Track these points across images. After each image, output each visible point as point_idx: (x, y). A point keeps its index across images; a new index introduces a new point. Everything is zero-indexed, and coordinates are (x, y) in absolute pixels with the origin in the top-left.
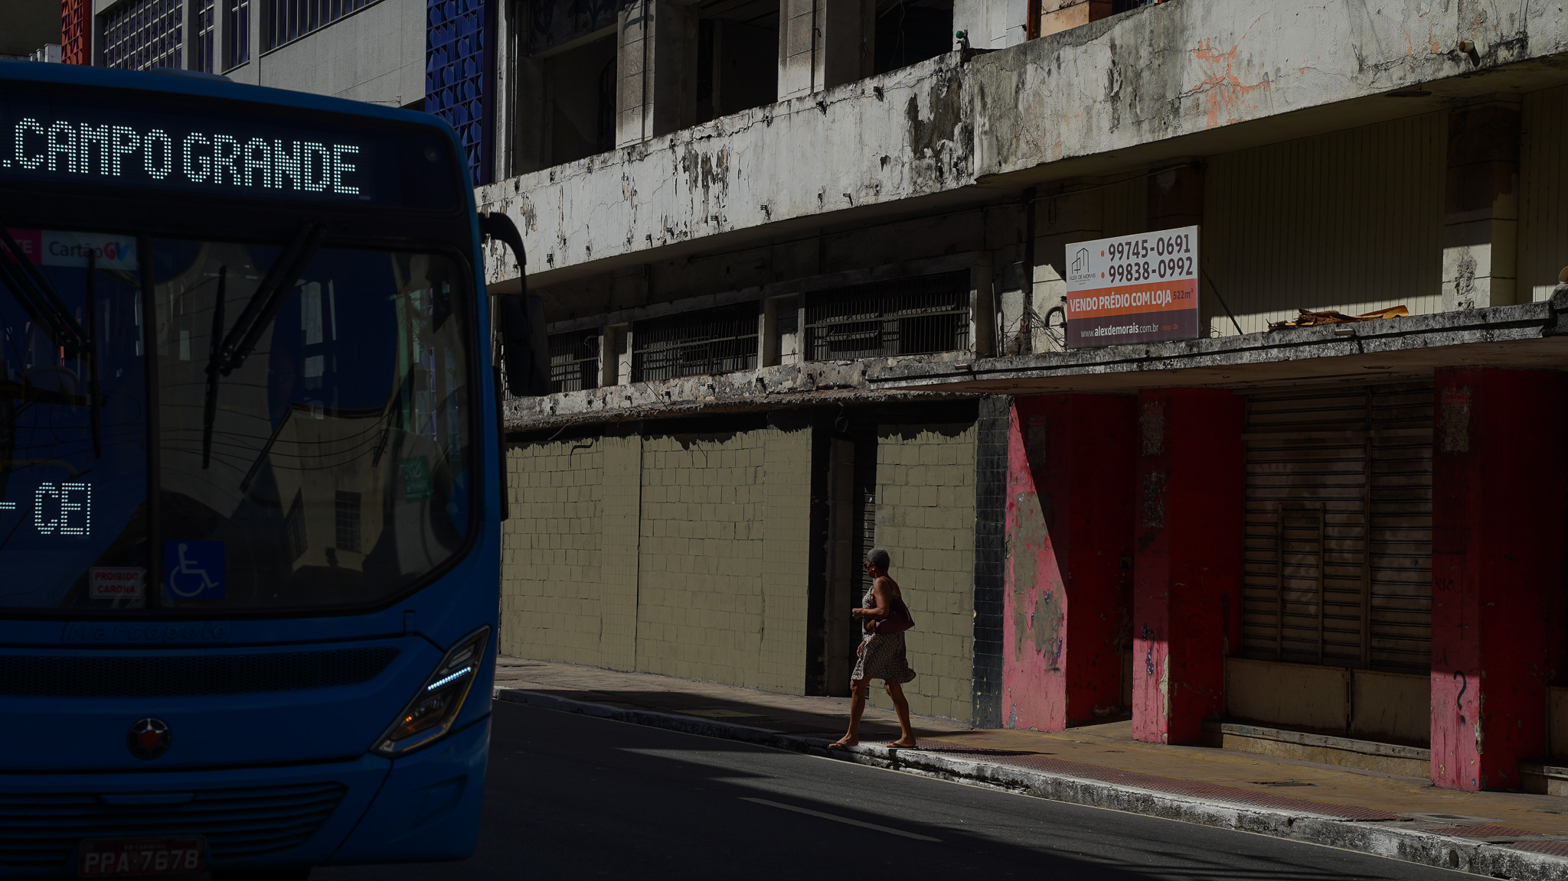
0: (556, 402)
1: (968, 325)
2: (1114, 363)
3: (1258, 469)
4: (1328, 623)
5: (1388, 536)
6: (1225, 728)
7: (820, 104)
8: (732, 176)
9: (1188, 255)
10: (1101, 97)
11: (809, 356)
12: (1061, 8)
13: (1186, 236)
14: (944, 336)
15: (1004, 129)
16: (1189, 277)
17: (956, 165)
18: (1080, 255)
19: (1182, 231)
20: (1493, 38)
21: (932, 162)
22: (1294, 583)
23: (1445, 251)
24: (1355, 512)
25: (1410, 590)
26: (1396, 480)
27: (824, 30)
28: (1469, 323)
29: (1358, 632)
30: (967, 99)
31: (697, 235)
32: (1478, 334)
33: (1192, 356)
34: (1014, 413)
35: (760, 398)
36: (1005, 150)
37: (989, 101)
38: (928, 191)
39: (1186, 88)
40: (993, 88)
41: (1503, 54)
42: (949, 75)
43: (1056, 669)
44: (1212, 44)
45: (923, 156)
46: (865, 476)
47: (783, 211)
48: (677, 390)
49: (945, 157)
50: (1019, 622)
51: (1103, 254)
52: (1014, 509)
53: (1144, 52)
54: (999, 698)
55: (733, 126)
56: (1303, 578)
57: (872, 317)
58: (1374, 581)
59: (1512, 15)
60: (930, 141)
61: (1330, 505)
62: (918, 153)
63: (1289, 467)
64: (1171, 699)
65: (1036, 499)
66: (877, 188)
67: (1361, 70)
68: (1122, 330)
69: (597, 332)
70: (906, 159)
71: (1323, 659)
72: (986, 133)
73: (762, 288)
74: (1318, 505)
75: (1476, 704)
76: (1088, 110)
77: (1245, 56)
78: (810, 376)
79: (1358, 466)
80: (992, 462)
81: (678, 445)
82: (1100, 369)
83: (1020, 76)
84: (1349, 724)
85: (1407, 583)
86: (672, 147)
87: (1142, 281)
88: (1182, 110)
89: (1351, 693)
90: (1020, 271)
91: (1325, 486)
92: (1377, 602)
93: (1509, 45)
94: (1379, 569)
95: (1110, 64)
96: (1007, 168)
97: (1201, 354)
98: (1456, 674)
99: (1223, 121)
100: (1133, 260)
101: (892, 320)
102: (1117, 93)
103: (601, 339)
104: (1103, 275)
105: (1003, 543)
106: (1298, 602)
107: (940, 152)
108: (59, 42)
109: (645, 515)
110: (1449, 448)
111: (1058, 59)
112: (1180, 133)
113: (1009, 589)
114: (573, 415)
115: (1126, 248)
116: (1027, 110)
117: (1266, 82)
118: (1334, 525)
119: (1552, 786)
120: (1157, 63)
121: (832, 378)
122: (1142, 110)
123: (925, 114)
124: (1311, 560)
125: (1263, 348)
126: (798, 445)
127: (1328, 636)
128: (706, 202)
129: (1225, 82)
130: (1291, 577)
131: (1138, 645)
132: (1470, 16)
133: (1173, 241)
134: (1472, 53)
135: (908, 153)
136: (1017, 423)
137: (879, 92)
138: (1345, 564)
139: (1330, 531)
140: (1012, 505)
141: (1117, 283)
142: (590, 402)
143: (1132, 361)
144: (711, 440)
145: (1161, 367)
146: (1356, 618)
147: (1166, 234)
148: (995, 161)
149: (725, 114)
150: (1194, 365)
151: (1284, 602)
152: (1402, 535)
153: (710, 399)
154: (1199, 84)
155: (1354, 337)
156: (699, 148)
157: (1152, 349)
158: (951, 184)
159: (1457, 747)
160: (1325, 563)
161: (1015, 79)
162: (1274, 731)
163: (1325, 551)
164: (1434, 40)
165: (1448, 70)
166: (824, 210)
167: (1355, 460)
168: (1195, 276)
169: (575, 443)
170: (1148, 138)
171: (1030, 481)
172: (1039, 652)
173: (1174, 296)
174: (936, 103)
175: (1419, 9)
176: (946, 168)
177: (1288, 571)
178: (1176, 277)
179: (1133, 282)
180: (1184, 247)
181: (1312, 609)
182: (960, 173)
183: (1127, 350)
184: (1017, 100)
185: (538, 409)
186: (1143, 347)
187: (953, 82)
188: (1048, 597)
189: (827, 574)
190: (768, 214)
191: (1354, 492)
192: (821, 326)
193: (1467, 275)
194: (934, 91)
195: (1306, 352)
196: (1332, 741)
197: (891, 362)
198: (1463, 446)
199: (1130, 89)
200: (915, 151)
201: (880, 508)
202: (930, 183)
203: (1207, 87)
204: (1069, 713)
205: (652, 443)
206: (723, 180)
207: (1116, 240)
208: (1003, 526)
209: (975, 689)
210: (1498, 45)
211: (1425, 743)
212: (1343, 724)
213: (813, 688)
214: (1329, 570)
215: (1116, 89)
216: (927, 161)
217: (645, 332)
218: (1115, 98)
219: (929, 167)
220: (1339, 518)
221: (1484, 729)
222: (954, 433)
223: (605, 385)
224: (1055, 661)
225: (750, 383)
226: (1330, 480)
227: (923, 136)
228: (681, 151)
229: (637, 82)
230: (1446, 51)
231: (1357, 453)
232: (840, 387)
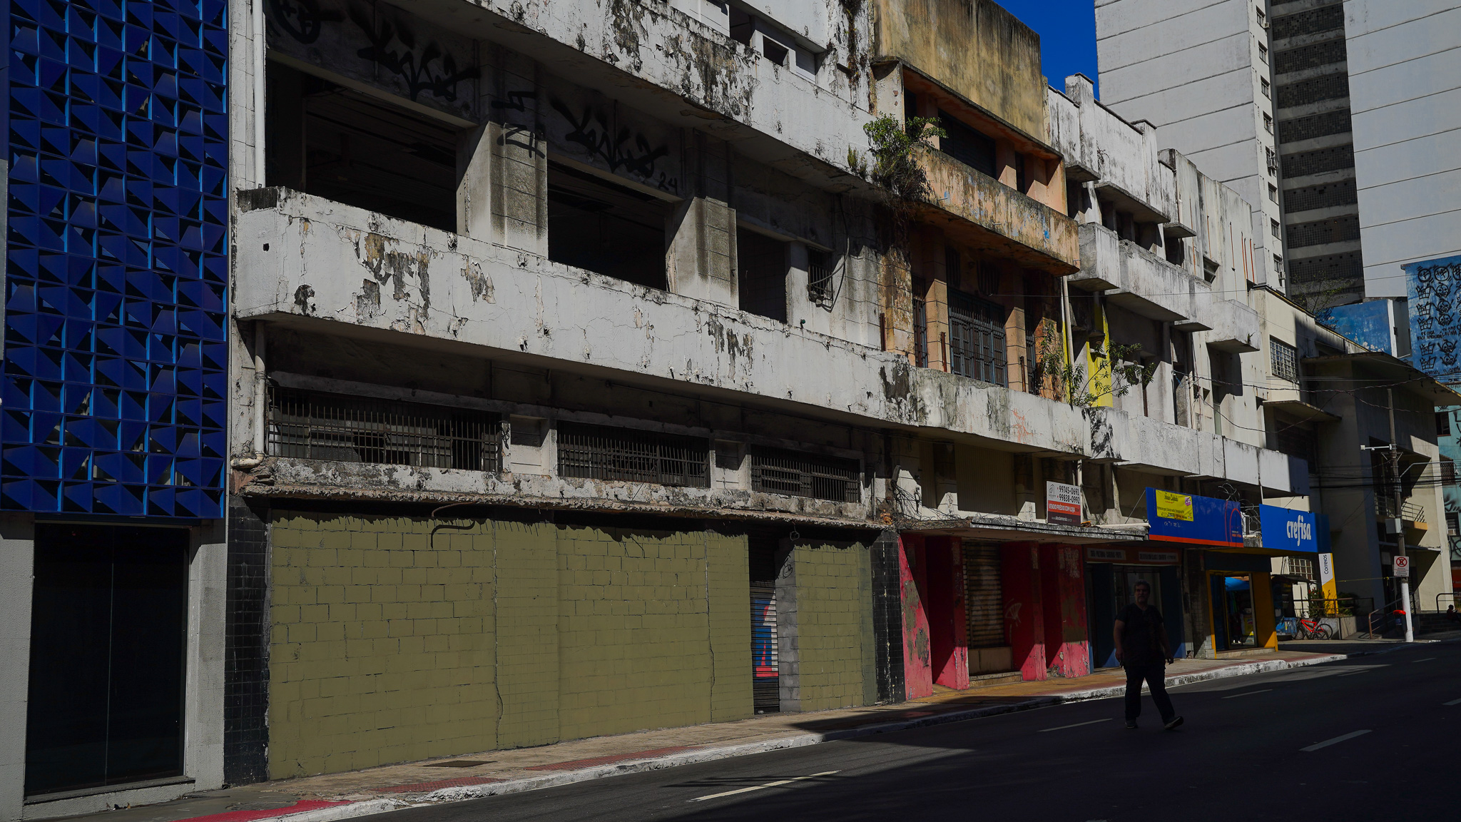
8: (757, 356)
10: (986, 414)
11: (753, 487)
12: (904, 351)
15: (950, 410)
16: (1079, 504)
17: (908, 413)
19: (1076, 487)
20: (1078, 446)
21: (896, 407)
27: (736, 273)
30: (912, 383)
31: (724, 386)
33: (1081, 533)
34: (900, 541)
36: (951, 419)
38: (894, 421)
39: (1011, 424)
41: (1080, 452)
42: (902, 366)
43: (929, 665)
44: (1018, 412)
45: (891, 402)
47: (801, 397)
49: (902, 406)
50: (910, 646)
51: (1058, 489)
52: (904, 589)
53: (997, 403)
54: (904, 684)
55: (756, 323)
59: (1081, 441)
60: (894, 395)
62: (888, 398)
65: (913, 584)
66: (865, 408)
67: (1053, 441)
68: (1064, 519)
70: (881, 399)
73: (711, 431)
76: (981, 417)
77: (1026, 421)
78: (761, 501)
80: (892, 565)
81: (608, 537)
83: (957, 389)
86: (695, 310)
88: (1010, 431)
90: (883, 468)
95: (987, 402)
96: (951, 428)
99: (1022, 441)
100: (1065, 493)
102: (990, 415)
103: (506, 425)
104: (1058, 497)
105: (901, 607)
107: (900, 403)
112: (1010, 441)
113: (905, 629)
115: (1063, 489)
116: (960, 406)
120: (1002, 409)
121: (777, 506)
122: (998, 426)
123: (889, 379)
126: (736, 545)
128: (732, 365)
129: (1021, 426)
133: (1075, 490)
134: (1075, 448)
135: (882, 396)
136: (902, 545)
137: (861, 355)
140: (903, 587)
141: (1061, 501)
142: (490, 485)
143: (1066, 531)
144: (649, 536)
145: (1074, 535)
147: (1073, 487)
148: (947, 423)
150: (1082, 536)
153: (666, 504)
154: (1015, 424)
156: (725, 323)
157: (1072, 528)
158: (905, 421)
159: (1041, 667)
161: (955, 389)
165: (1071, 451)
166: (832, 407)
169: (439, 522)
170: (1001, 438)
171: (910, 575)
172: (920, 658)
173: (1075, 510)
174: (896, 377)
175: (1064, 429)
176: (903, 413)
178: (1076, 503)
179: (1065, 502)
180: (1077, 493)
182: (910, 418)
183: (1066, 527)
187: (906, 371)
188: (922, 632)
190: (790, 395)
194: (897, 371)
199: (994, 416)
200: (886, 397)
203: (1016, 427)
206: (748, 355)
208: (900, 598)
210: (1079, 449)
215: (990, 413)
216: (893, 405)
217: (567, 433)
218: (990, 417)
219: (894, 408)
222: (843, 547)
224: (926, 662)
225: (704, 497)
227: (890, 391)
228: (704, 317)
229: (529, 202)
232: (781, 511)
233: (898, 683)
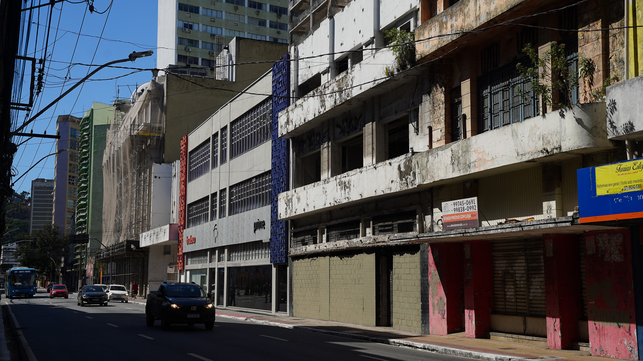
0: (306, 248)
1: (416, 225)
2: (456, 234)
3: (496, 262)
4: (518, 304)
5: (533, 280)
6: (491, 333)
7: (375, 167)
8: (352, 187)
9: (475, 205)
10: (449, 164)
11: (374, 234)
12: (438, 141)
13: (474, 200)
14: (409, 228)
15: (424, 172)
16: (475, 211)
17: (411, 182)
18: (446, 205)
19: (473, 198)
20: (552, 147)
21: (405, 182)
22: (508, 293)
23: (543, 203)
24: (524, 273)
25: (540, 295)
26: (534, 265)
27: (375, 148)
28: (551, 222)
29: (526, 306)
30: (414, 165)
31: (343, 203)
32: (554, 225)
33: (477, 232)
34: (430, 248)
35: (361, 245)
36: (424, 178)
37: (419, 165)
38: (404, 189)
39: (472, 161)
40: (421, 162)
41: (555, 151)
42: (409, 159)
43: (444, 318)
44: (478, 149)
45: (402, 180)
46: (390, 266)
47: (366, 196)
48: (338, 244)
49: (408, 180)
50: (433, 305)
51: (452, 205)
52: (431, 274)
53: (460, 152)
54: (429, 326)
55: (352, 174)
56: (510, 292)
57: (390, 223)
58: (529, 292)
59: (557, 141)
60: (404, 176)
61: (517, 272)
62: (401, 180)
63: (505, 261)
64: (476, 326)
65: (437, 271)
66: (391, 189)
67: (518, 155)
68: (458, 225)
69: (317, 229)
70: (398, 181)
71: (516, 314)
72: (419, 174)
73: (361, 216)
74: (513, 272)
75: (559, 326)
76: (446, 167)
77: (487, 152)
78: (374, 239)
79: (524, 261)
80: (424, 262)
81: (339, 259)
82: (452, 236)
83: (427, 158)
84: (525, 332)
85: (539, 293)
86: (336, 179)
87: (463, 212)
88: (471, 168)
89: (525, 323)
90: (430, 210)
91: (515, 266)
92: (530, 298)
93: (556, 149)
94: (531, 289)
95: (451, 155)
96: (425, 183)
97: (479, 231)
98: (553, 317)
99: (482, 169)
100: (460, 206)
101: (396, 224)
102: (454, 162)
103: (318, 231)
104: (452, 211)
105: (428, 284)
106: (509, 298)
107: (407, 179)
108: (179, 159)
109: (331, 278)
110: (548, 256)
111: (437, 154)
112: (471, 173)
113: (430, 296)
114: (311, 251)
115: (458, 203)
116: (430, 167)
117: (493, 159)
118: (518, 277)
119: (581, 348)
120: (464, 154)
121: (380, 240)
122: (460, 167)
123: (403, 169)
124: (512, 287)
125: (496, 229)
126: (372, 258)
127: (518, 307)
128: (345, 194)
129: (482, 159)
130: (507, 292)
131: (466, 311)
132: (546, 141)
133: (470, 201)
134: (547, 151)
135: (399, 179)
136: (430, 251)
137: (390, 164)
138: (521, 288)
139: (517, 279)
140: (430, 273)
141: (456, 213)
142: (315, 248)
143: (461, 233)
144: (348, 257)
145: (469, 235)
146: (525, 302)
147: (468, 199)
148: (422, 181)
149: (349, 171)
150: (478, 234)
151: (505, 298)
152: (536, 280)
153: (348, 246)
154: (475, 160)
155: (520, 226)
156: (343, 180)
157: (466, 230)
158: (410, 187)
159: (554, 338)
160: (516, 288)
162: (504, 334)
163: (516, 284)
164: (536, 148)
165: (541, 155)
166: (377, 195)
167: (523, 259)
168: (477, 210)
169: (312, 259)
170: (462, 174)
171: (435, 267)
172: (439, 313)
173: (472, 216)
174: (405, 166)
175: (532, 140)
176: (409, 183)
177: (506, 290)
178: (472, 211)
179: (460, 212)
180: (473, 203)
181: (513, 300)
182: (412, 184)
183: (460, 231)
184: (427, 165)
185: (302, 250)
186: (464, 230)
187: (410, 161)
188: (441, 298)
189: (381, 293)
190: (362, 196)
191: (523, 268)
192: (377, 226)
193: (550, 209)
194: (405, 163)
195: (508, 230)
196: (520, 336)
197: (396, 235)
198: (551, 255)
199: (457, 161)
200: (400, 179)
201: (394, 275)
202: (405, 187)
203: (478, 160)
204: (448, 330)
205: (332, 258)
206: (349, 188)
207: (455, 201)
208: (428, 279)
209: (422, 324)
210: (554, 149)
211: (546, 337)
212: (523, 332)
213: (378, 325)
214: (517, 289)
215: (453, 161)
216: (403, 182)
217: (330, 229)
218: (453, 164)
219: (404, 183)
220: (519, 275)
221: (561, 333)
222: (413, 254)
223: (319, 243)
224: (443, 316)
225: (358, 241)
226: (516, 265)
227: (402, 175)
228: (338, 181)
229: (326, 163)
230: (540, 150)
231: (523, 257)
232: (382, 242)
233: (426, 324)
